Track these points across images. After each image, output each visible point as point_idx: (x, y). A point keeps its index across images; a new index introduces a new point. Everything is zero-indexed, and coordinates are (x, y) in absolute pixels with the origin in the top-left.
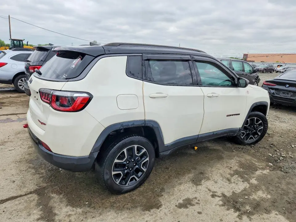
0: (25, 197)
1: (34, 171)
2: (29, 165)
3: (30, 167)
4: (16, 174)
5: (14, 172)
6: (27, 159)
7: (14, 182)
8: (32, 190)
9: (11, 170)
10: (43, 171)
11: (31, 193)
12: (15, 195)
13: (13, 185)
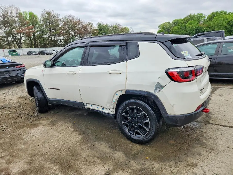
0: (216, 123)
1: (204, 134)
2: (205, 141)
3: (206, 139)
4: (218, 138)
5: (220, 142)
6: (205, 149)
7: (221, 134)
8: (211, 125)
9: (222, 145)
10: (198, 132)
11: (212, 124)
12: (222, 127)
13: (222, 132)
